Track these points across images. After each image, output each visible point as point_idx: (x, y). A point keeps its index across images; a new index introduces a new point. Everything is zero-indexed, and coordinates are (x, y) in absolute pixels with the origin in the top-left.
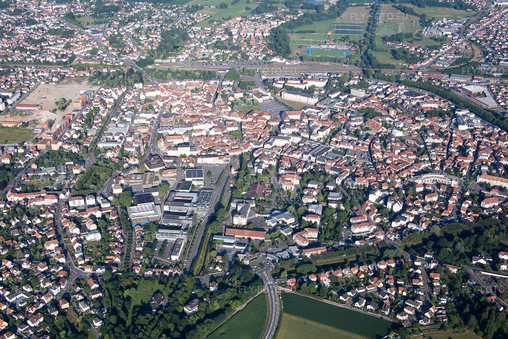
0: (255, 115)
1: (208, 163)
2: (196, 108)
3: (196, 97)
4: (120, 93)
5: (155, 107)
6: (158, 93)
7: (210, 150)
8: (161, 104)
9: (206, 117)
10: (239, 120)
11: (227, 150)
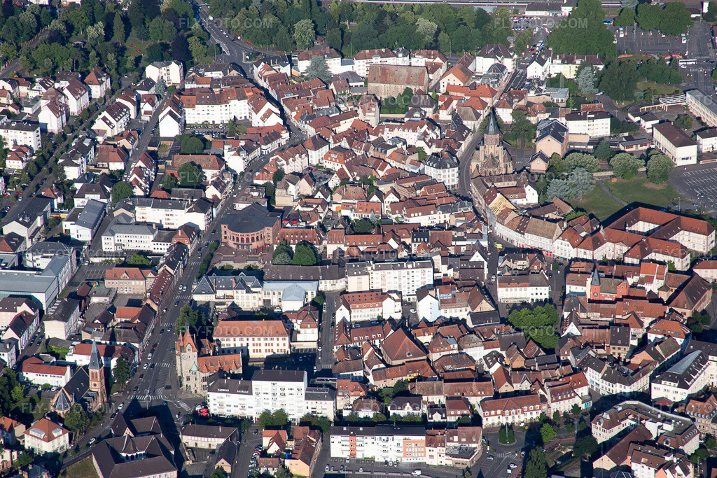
1: (379, 458)
2: (384, 188)
4: (75, 106)
5: (210, 174)
8: (237, 163)
9: (419, 232)
10: (562, 249)
11: (475, 401)
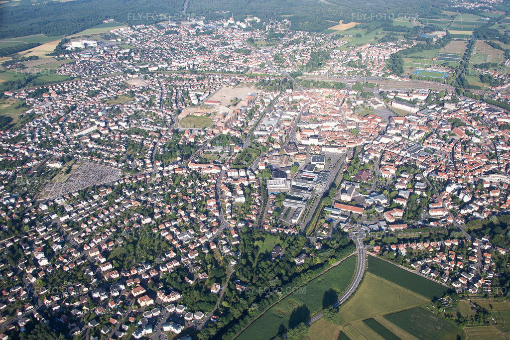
0: (370, 118)
2: (327, 110)
3: (329, 101)
4: (275, 96)
5: (298, 107)
6: (302, 97)
7: (333, 142)
8: (302, 105)
9: (334, 117)
10: (357, 120)
11: (345, 143)
